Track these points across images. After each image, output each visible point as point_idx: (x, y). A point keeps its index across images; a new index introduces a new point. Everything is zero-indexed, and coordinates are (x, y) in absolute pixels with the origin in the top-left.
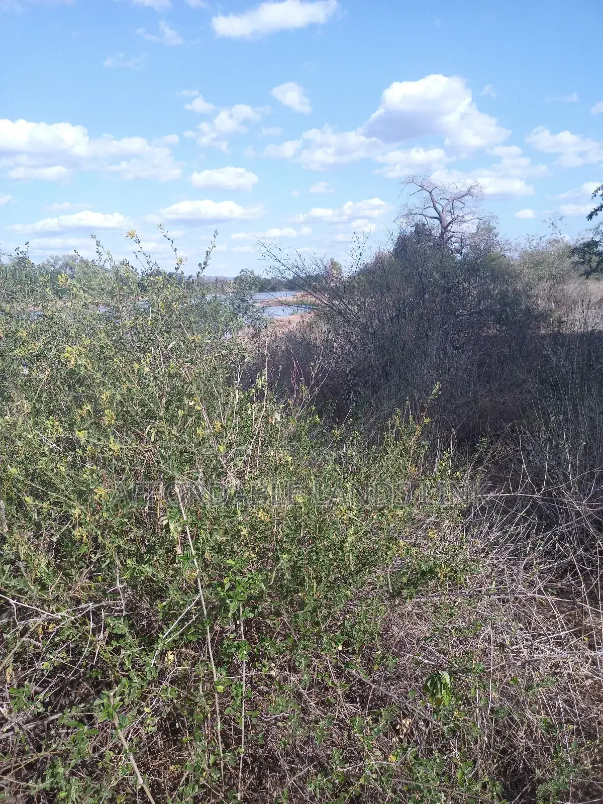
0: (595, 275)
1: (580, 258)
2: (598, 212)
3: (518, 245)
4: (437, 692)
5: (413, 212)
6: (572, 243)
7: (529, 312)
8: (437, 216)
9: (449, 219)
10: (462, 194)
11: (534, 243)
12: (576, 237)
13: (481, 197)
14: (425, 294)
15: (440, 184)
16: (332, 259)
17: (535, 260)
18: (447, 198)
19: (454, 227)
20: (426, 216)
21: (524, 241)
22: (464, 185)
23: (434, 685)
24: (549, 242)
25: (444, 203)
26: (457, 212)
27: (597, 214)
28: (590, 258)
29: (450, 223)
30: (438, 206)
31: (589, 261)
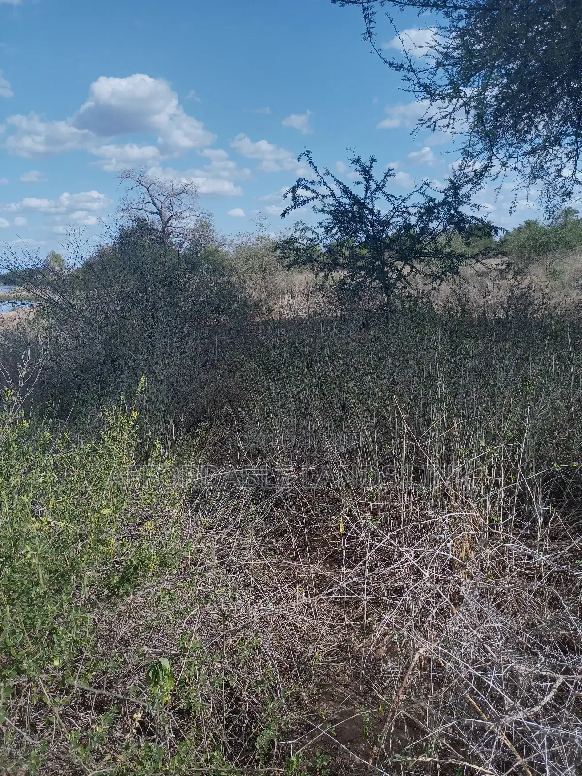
0: (294, 268)
1: (282, 253)
2: (290, 212)
3: (232, 241)
4: (159, 680)
5: (133, 207)
6: (277, 240)
7: (244, 302)
8: (157, 211)
9: (168, 214)
10: (179, 191)
11: (245, 239)
12: (279, 235)
13: (195, 195)
14: (147, 287)
15: (157, 181)
16: (53, 252)
17: (248, 255)
18: (165, 194)
19: (173, 223)
20: (146, 211)
21: (237, 238)
22: (179, 183)
23: (156, 674)
24: (258, 239)
25: (162, 199)
26: (175, 209)
27: (288, 214)
28: (289, 253)
29: (170, 219)
30: (156, 202)
31: (289, 256)
